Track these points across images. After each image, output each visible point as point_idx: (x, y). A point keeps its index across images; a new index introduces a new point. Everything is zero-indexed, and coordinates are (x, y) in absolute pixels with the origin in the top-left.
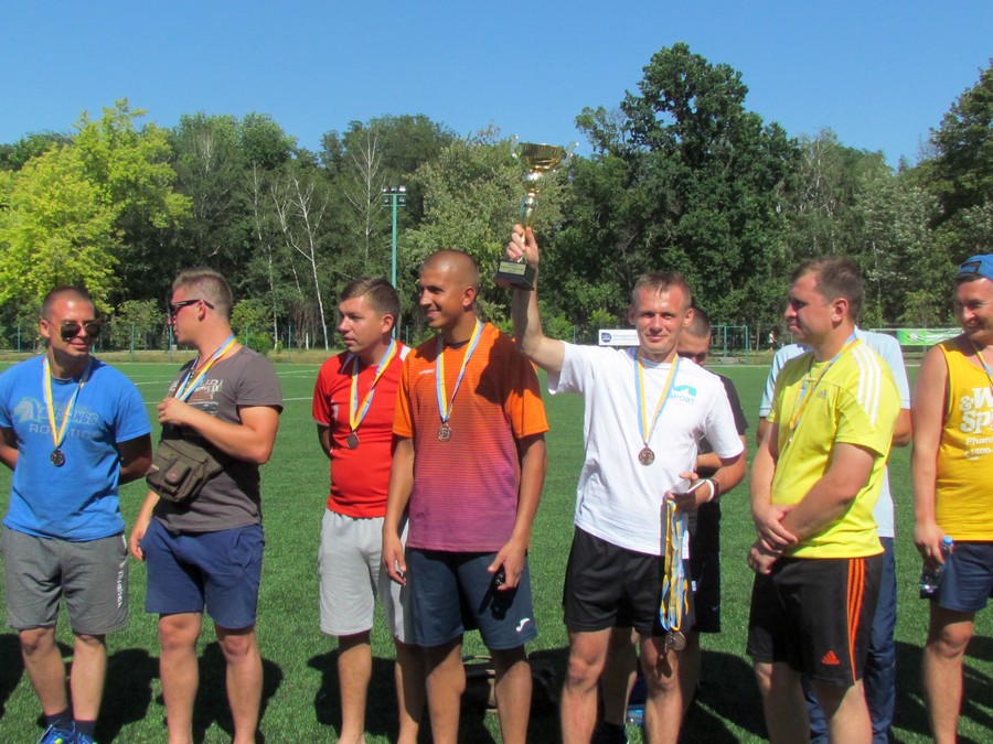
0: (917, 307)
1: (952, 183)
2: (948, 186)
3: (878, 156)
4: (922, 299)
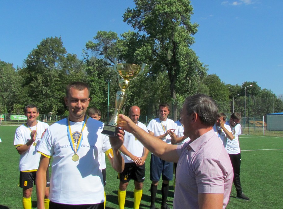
0: (17, 109)
1: (29, 74)
2: (28, 75)
3: (12, 65)
4: (19, 107)
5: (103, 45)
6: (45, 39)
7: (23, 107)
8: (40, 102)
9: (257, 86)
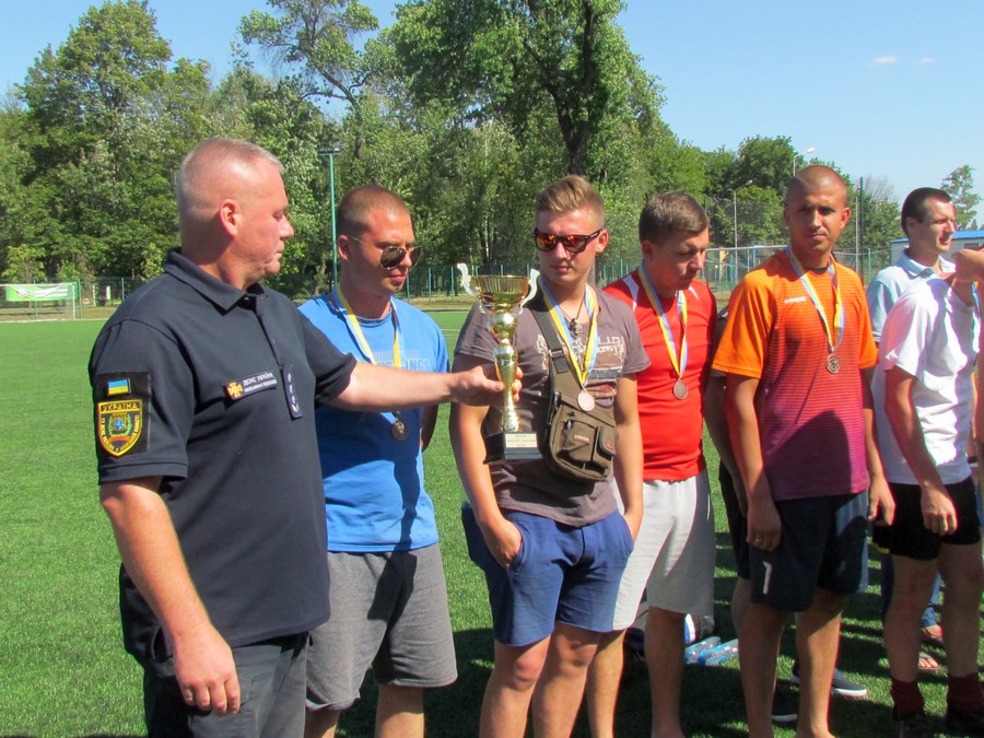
0: (22, 262)
1: (43, 137)
2: (41, 140)
4: (26, 254)
5: (300, 26)
6: (99, 8)
7: (42, 253)
8: (98, 236)
9: (791, 149)
